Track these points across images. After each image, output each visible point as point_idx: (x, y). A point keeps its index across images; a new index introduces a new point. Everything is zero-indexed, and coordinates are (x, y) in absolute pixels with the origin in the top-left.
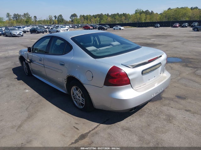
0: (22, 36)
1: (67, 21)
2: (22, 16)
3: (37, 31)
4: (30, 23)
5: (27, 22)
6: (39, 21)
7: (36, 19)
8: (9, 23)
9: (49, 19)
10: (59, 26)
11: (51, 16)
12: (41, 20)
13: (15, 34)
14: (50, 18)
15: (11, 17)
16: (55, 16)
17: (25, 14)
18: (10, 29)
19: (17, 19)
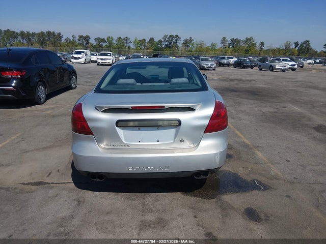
0: (214, 70)
1: (316, 52)
2: (243, 42)
3: (243, 65)
4: (252, 53)
5: (247, 51)
6: (267, 50)
7: (262, 47)
8: (222, 51)
9: (284, 48)
10: (281, 58)
11: (288, 43)
12: (270, 48)
13: (205, 66)
14: (286, 46)
15: (227, 42)
16: (297, 42)
17: (247, 39)
18: (202, 59)
19: (233, 47)
